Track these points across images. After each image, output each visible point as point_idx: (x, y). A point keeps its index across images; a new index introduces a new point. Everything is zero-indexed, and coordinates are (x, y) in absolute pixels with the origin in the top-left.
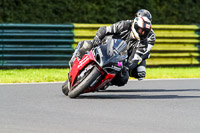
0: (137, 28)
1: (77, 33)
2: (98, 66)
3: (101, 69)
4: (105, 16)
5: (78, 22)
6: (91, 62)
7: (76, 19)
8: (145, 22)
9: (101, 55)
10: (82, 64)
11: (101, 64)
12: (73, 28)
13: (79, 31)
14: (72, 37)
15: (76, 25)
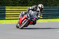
0: (39, 8)
1: (6, 9)
2: (28, 19)
3: (29, 20)
4: (15, 4)
5: (7, 6)
6: (26, 18)
7: (6, 5)
8: (42, 6)
9: (29, 16)
10: (23, 19)
11: (29, 19)
12: (5, 8)
13: (7, 9)
14: (5, 11)
15: (6, 7)
